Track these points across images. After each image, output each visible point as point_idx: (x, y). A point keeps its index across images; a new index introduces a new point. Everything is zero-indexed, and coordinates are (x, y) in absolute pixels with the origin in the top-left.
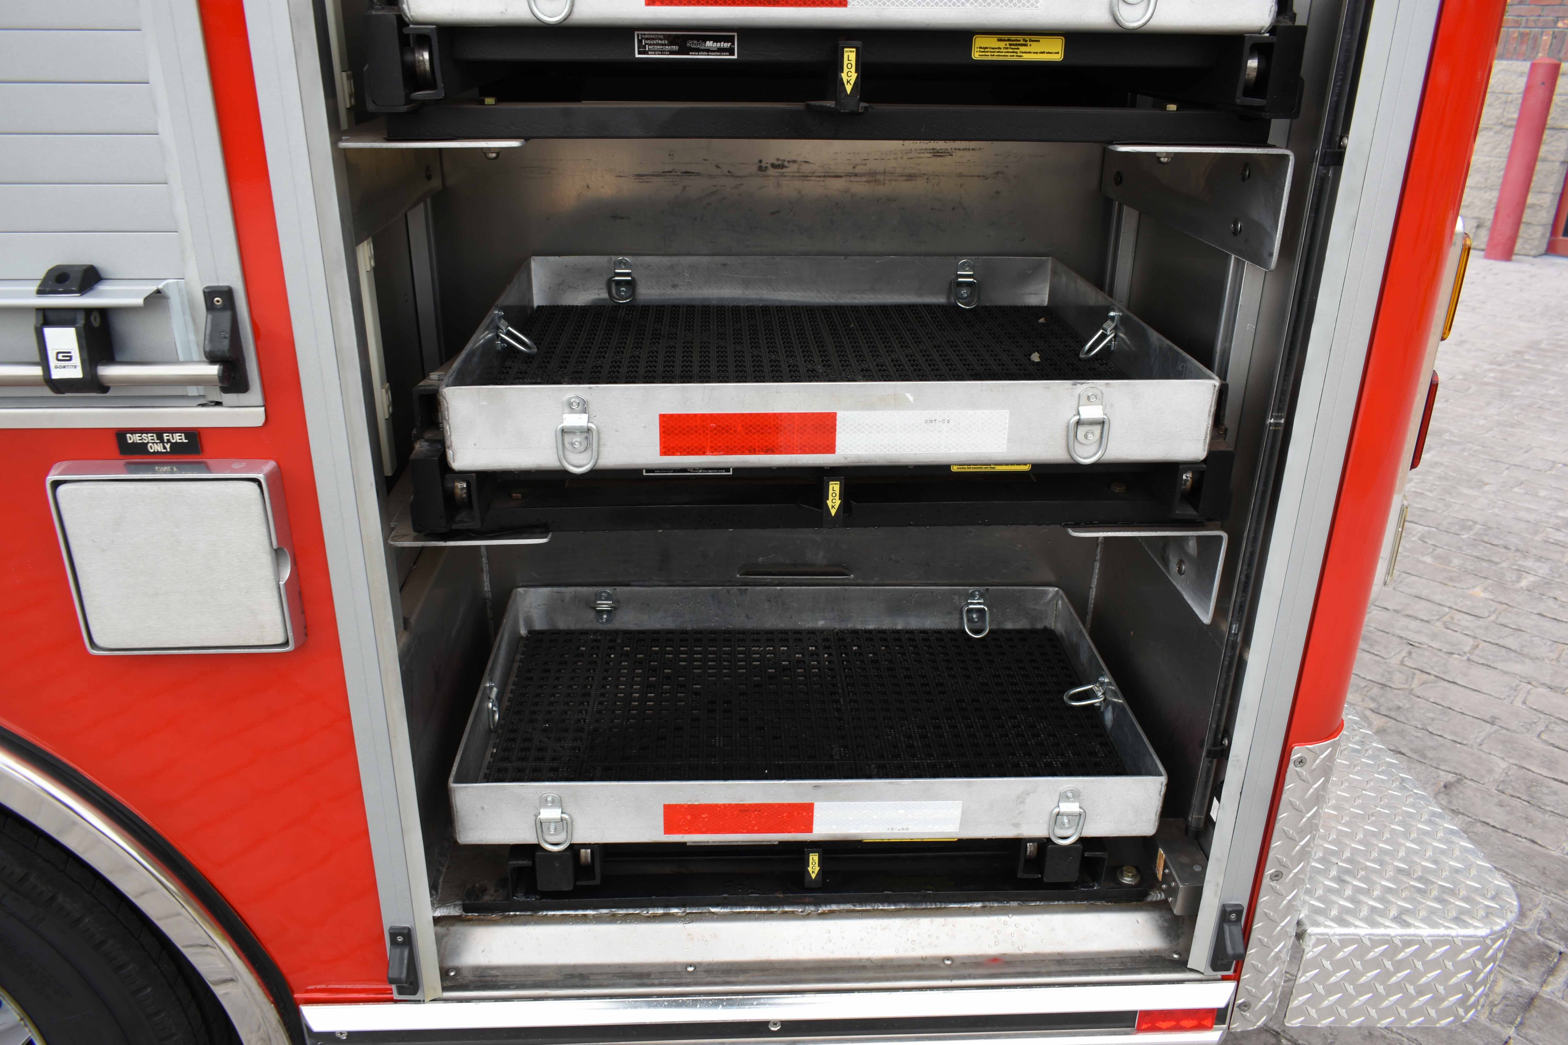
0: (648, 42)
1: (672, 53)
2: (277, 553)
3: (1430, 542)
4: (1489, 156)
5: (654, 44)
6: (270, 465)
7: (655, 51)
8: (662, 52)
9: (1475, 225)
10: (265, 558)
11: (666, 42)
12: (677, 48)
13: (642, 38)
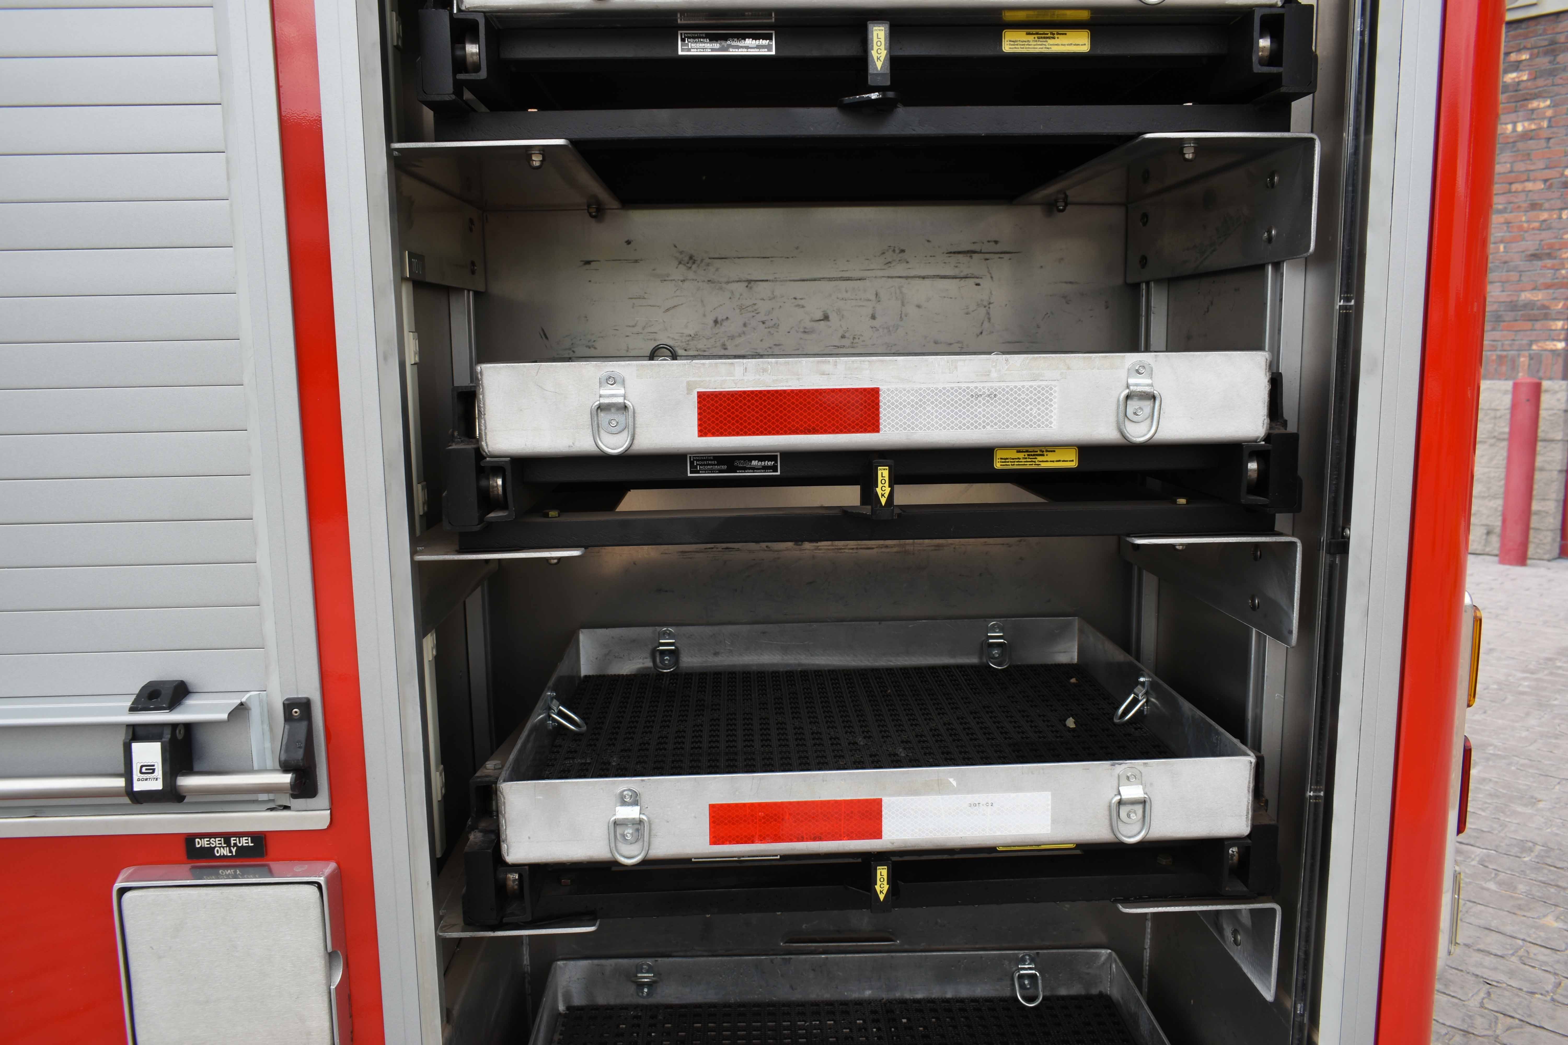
0: (700, 463)
1: (721, 471)
2: (331, 957)
3: (1491, 867)
4: (1488, 467)
5: (705, 465)
6: (331, 867)
7: (705, 470)
8: (712, 471)
9: (1485, 531)
10: (318, 962)
11: (716, 463)
12: (726, 467)
13: (694, 460)
